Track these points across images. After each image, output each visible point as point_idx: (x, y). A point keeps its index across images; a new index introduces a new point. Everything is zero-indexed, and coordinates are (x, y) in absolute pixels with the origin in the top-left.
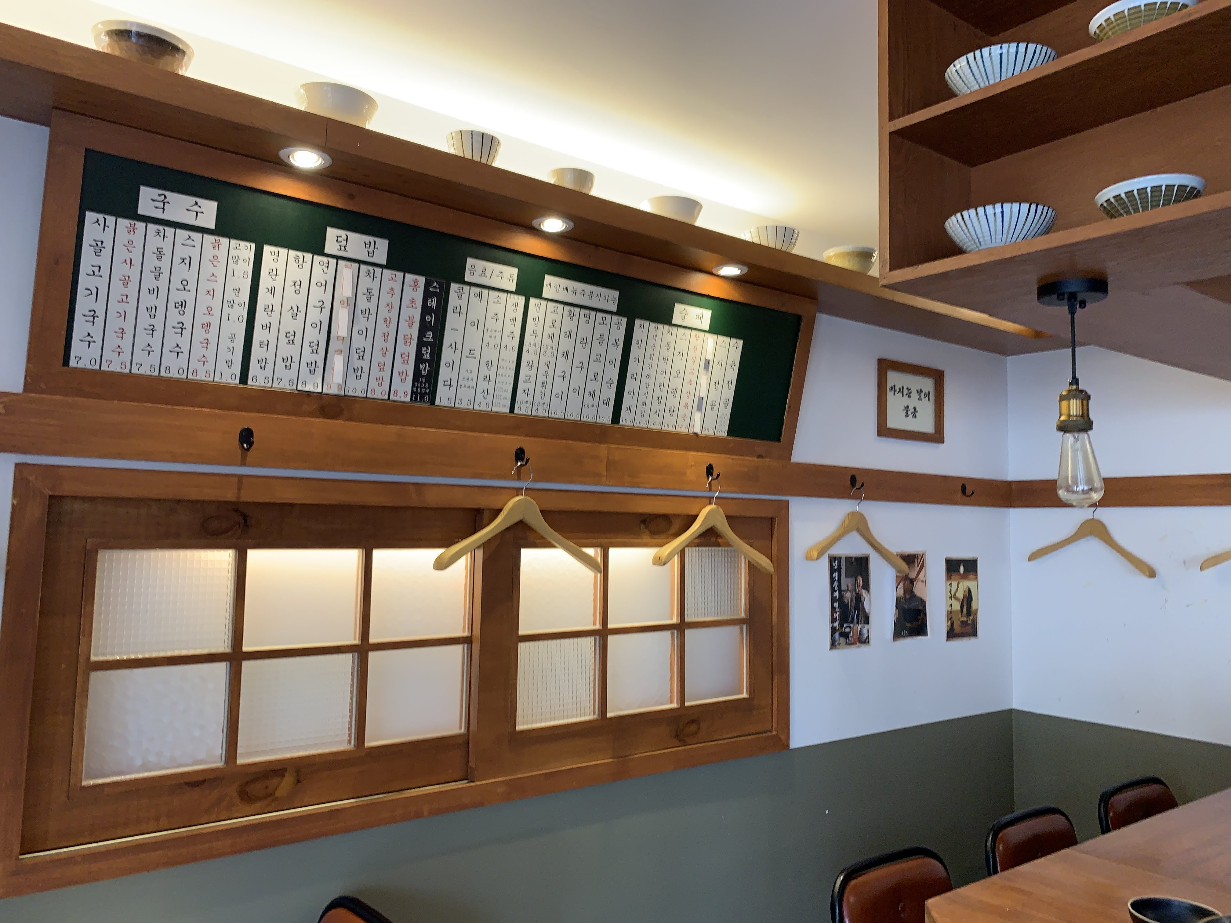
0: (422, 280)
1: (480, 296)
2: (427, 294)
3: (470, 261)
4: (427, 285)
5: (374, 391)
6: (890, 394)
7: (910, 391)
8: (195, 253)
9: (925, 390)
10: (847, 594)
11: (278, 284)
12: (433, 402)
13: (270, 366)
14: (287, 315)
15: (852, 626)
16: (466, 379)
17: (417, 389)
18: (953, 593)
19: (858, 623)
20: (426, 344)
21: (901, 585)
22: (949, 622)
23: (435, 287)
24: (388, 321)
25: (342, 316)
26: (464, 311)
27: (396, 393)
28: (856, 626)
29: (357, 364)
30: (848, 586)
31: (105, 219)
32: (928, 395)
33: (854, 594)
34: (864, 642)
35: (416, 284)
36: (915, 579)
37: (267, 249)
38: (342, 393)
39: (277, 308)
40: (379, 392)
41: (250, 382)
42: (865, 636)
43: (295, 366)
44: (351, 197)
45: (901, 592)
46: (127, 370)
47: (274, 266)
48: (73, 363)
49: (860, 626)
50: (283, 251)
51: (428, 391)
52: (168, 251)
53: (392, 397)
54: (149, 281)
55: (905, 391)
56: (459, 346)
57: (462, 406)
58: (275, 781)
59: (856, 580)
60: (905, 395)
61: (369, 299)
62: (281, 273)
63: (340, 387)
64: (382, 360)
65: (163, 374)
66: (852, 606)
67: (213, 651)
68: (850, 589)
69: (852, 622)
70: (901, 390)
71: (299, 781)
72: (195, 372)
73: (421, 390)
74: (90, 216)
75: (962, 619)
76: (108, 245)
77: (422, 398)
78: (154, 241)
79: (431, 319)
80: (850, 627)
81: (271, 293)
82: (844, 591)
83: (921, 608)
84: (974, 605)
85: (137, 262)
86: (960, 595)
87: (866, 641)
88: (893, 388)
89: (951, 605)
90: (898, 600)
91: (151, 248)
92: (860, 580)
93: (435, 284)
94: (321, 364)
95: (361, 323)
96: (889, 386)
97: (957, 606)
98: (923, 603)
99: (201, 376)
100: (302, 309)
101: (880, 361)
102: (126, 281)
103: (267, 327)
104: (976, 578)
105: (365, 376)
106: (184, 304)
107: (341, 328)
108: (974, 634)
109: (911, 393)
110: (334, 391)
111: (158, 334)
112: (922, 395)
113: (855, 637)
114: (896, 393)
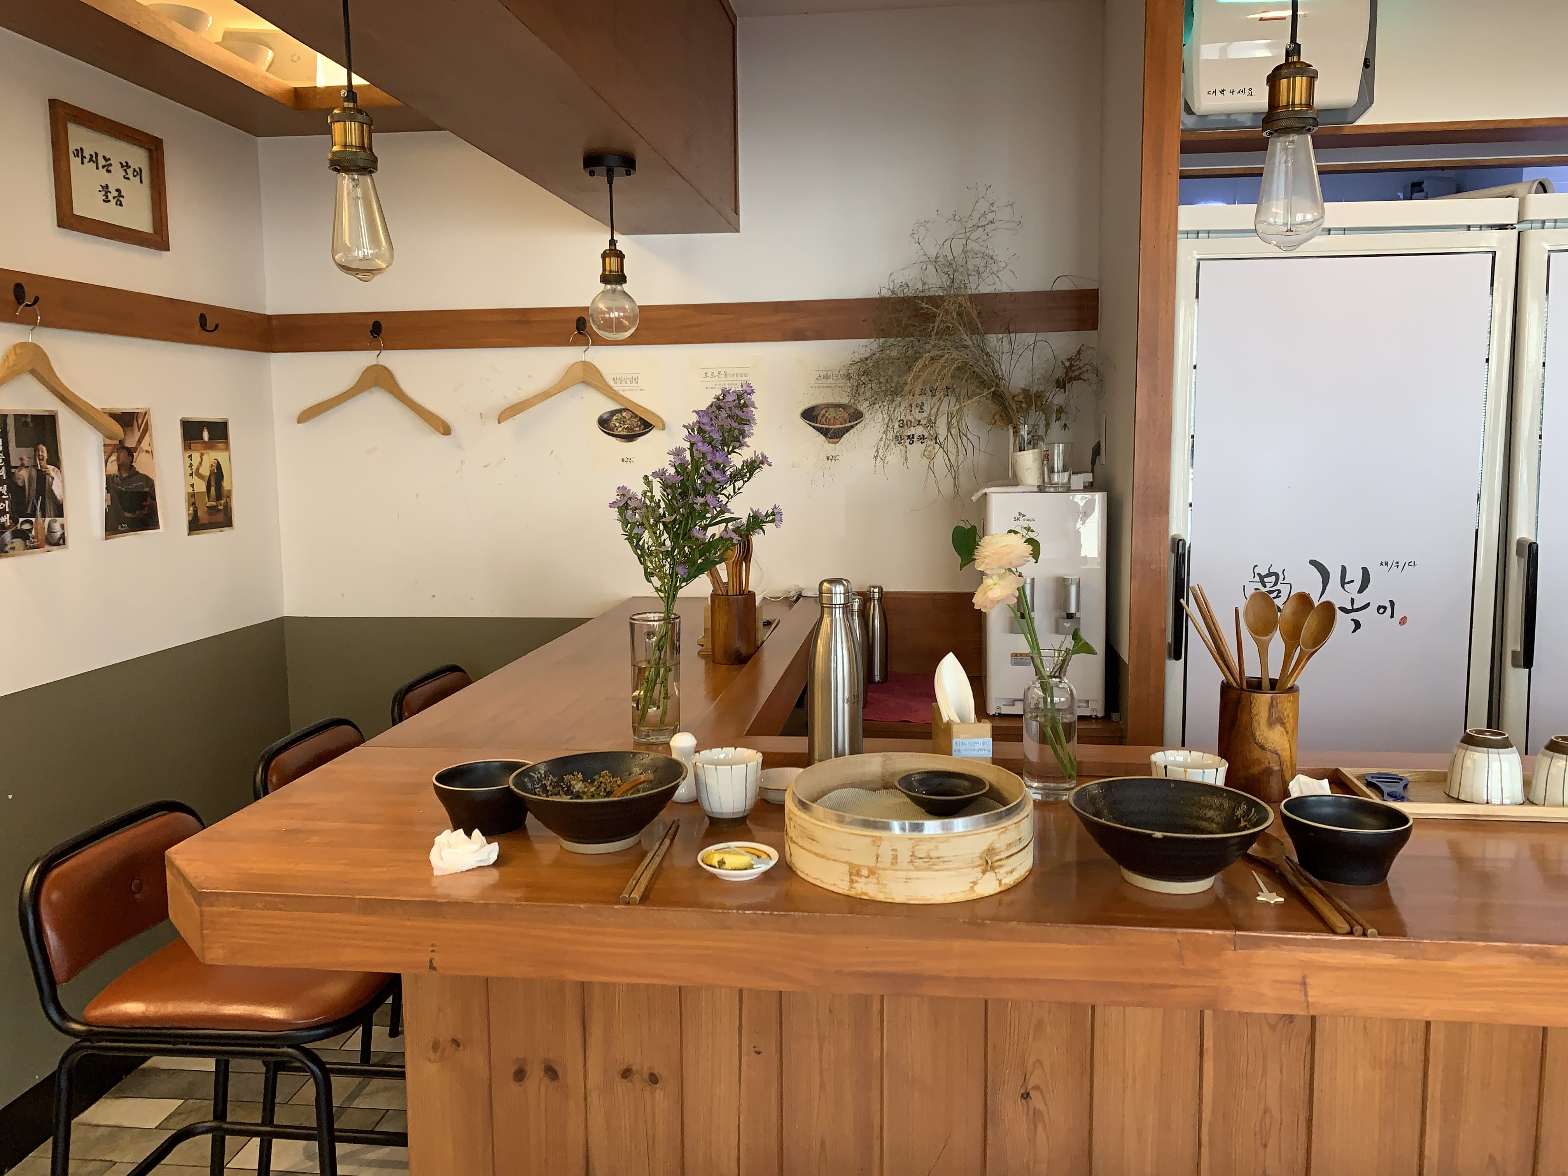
6: (75, 162)
7: (109, 162)
9: (134, 165)
10: (20, 473)
15: (33, 519)
18: (194, 468)
19: (44, 516)
21: (113, 457)
22: (192, 509)
28: (40, 520)
30: (21, 459)
32: (138, 173)
33: (34, 472)
34: (57, 544)
36: (135, 449)
42: (58, 534)
45: (114, 469)
49: (48, 520)
55: (102, 162)
59: (36, 450)
60: (100, 167)
66: (31, 491)
68: (25, 463)
69: (34, 515)
70: (94, 159)
75: (209, 504)
80: (31, 523)
82: (16, 467)
83: (147, 490)
84: (226, 485)
86: (205, 471)
87: (61, 542)
88: (79, 153)
89: (192, 486)
90: (110, 479)
92: (44, 451)
96: (72, 148)
97: (201, 486)
98: (149, 482)
101: (54, 104)
104: (227, 448)
108: (228, 523)
109: (110, 165)
112: (130, 171)
113: (40, 537)
114: (85, 161)
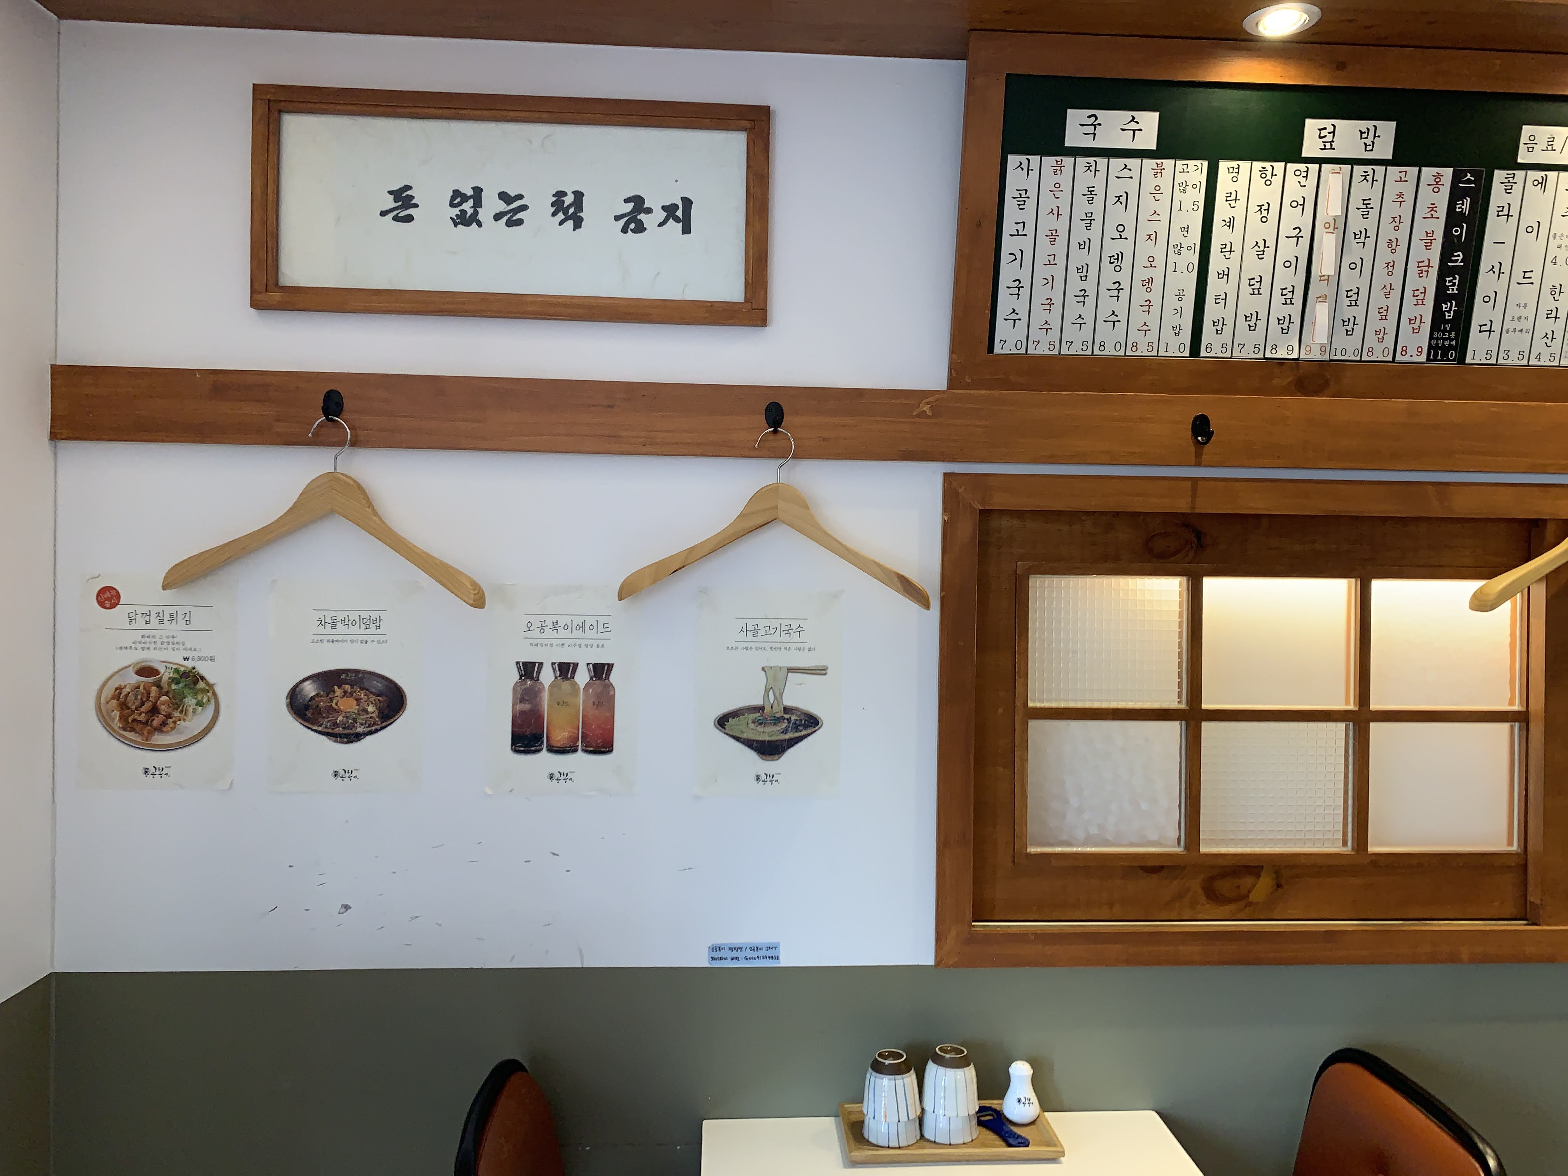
0: (1448, 173)
1: (1543, 183)
2: (1455, 195)
3: (1527, 130)
4: (1457, 178)
5: (1371, 350)
8: (1132, 187)
11: (1239, 213)
12: (1461, 359)
13: (1228, 329)
14: (1251, 254)
16: (1516, 318)
17: (1437, 341)
20: (1453, 271)
23: (1469, 181)
24: (1394, 244)
25: (1327, 244)
26: (1514, 212)
27: (1405, 350)
29: (1348, 313)
31: (1029, 160)
35: (1438, 180)
37: (1224, 165)
38: (1326, 357)
39: (1237, 247)
40: (1380, 352)
41: (1203, 353)
43: (1261, 325)
44: (1341, 66)
46: (1056, 352)
47: (1232, 188)
48: (997, 349)
50: (1245, 165)
51: (1454, 343)
52: (1100, 190)
53: (1399, 358)
54: (1080, 234)
56: (1506, 268)
57: (1509, 362)
58: (1248, 881)
61: (1365, 216)
62: (1243, 196)
63: (1323, 349)
64: (1384, 302)
65: (1096, 352)
67: (1165, 706)
71: (1279, 886)
72: (1135, 345)
73: (1443, 342)
74: (1013, 160)
76: (1032, 193)
77: (1445, 354)
78: (1084, 179)
79: (1461, 231)
81: (1229, 226)
85: (1065, 211)
91: (1081, 189)
93: (1469, 175)
94: (1297, 320)
95: (1354, 253)
99: (1142, 351)
100: (1271, 243)
102: (1053, 238)
103: (1224, 275)
105: (1359, 330)
106: (1120, 257)
107: (1325, 264)
110: (1315, 355)
111: (1090, 301)
